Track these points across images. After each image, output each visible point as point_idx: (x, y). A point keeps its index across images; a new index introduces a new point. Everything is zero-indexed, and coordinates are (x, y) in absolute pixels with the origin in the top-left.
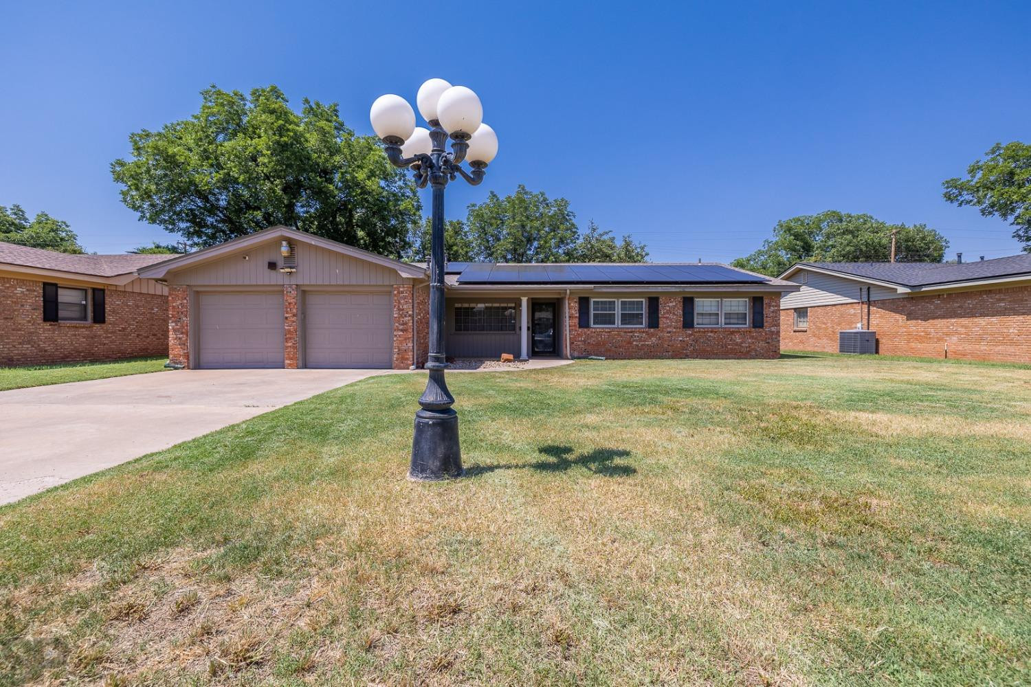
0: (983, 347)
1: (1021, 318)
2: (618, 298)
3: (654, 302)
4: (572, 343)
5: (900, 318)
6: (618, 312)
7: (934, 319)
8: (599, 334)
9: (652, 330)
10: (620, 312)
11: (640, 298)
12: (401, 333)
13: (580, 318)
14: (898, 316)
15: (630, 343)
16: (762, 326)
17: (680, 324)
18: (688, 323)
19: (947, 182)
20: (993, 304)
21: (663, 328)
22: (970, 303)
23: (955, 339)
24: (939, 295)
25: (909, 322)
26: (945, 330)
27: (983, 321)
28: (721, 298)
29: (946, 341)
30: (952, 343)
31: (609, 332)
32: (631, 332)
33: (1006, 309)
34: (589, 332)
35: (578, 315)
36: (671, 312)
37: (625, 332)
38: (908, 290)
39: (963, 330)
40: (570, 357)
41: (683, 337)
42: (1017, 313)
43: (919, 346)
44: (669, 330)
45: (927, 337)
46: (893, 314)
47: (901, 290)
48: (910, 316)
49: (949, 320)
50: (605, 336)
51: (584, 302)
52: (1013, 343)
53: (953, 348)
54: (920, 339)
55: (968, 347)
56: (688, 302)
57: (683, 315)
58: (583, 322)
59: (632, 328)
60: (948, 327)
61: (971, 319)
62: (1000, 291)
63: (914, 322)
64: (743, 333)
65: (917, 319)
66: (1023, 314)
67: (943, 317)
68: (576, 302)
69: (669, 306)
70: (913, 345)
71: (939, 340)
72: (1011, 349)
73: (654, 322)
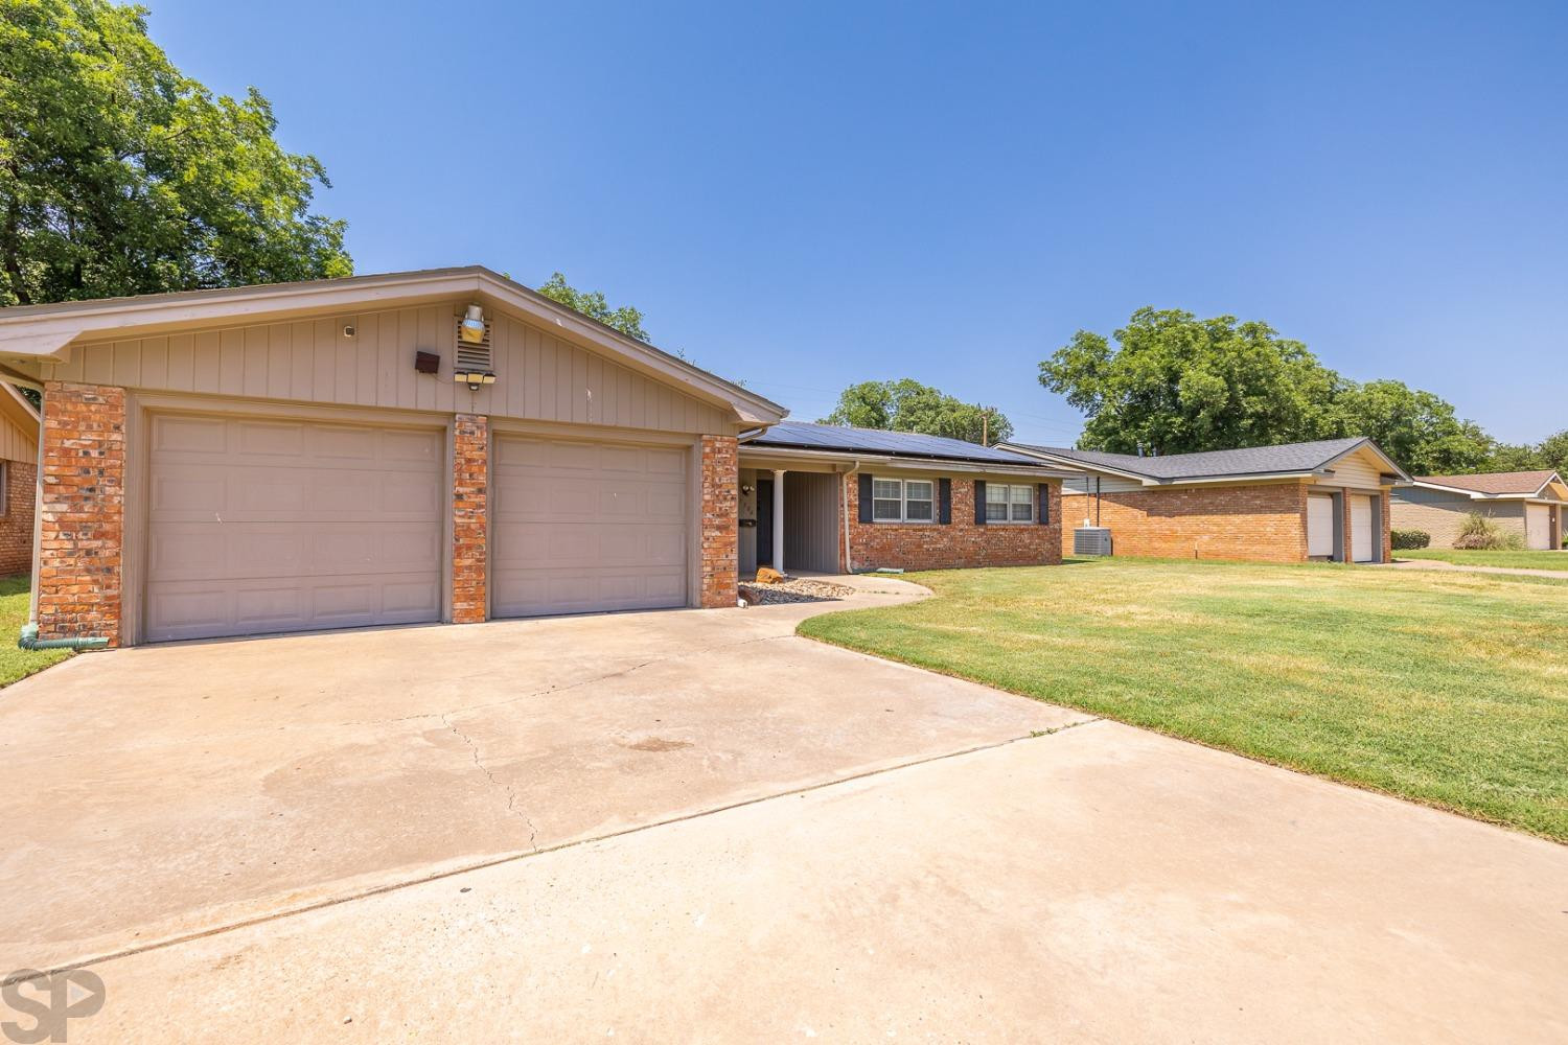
0: (1238, 546)
1: (1278, 516)
2: (903, 478)
3: (945, 484)
4: (851, 548)
5: (1140, 514)
6: (904, 499)
7: (1181, 515)
8: (884, 533)
9: (944, 526)
10: (906, 500)
11: (926, 479)
12: (718, 533)
13: (860, 506)
14: (1136, 512)
15: (920, 546)
16: (1047, 523)
17: (972, 521)
18: (980, 518)
19: (1043, 364)
20: (1247, 500)
21: (956, 524)
22: (1222, 499)
23: (1206, 538)
24: (1186, 490)
25: (1150, 519)
26: (1195, 528)
27: (1237, 519)
28: (1009, 483)
29: (1196, 540)
30: (1203, 542)
31: (896, 530)
32: (920, 530)
33: (1262, 507)
34: (872, 530)
35: (857, 503)
36: (962, 498)
37: (914, 530)
38: (1157, 483)
39: (1215, 528)
40: (851, 572)
41: (974, 536)
42: (1272, 510)
43: (1164, 545)
44: (961, 526)
45: (1172, 536)
46: (1130, 509)
47: (1147, 482)
48: (1151, 512)
49: (1199, 517)
50: (891, 535)
51: (865, 480)
52: (1270, 542)
53: (1204, 548)
54: (1164, 538)
55: (1221, 547)
56: (980, 486)
57: (976, 506)
58: (865, 517)
59: (923, 524)
60: (1198, 525)
61: (1224, 517)
62: (1255, 488)
63: (1156, 518)
64: (1031, 531)
65: (1160, 515)
66: (1280, 512)
67: (1192, 514)
68: (855, 482)
69: (960, 493)
70: (1156, 545)
71: (1188, 539)
72: (1270, 549)
73: (945, 518)
